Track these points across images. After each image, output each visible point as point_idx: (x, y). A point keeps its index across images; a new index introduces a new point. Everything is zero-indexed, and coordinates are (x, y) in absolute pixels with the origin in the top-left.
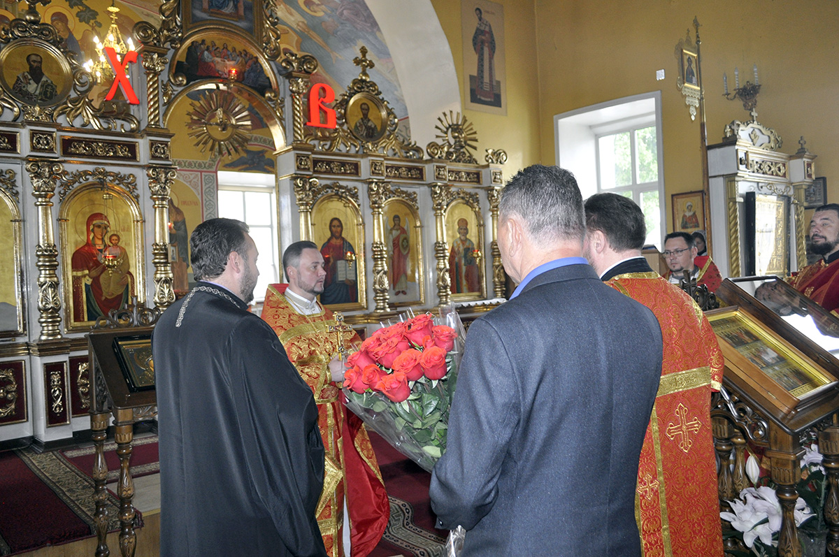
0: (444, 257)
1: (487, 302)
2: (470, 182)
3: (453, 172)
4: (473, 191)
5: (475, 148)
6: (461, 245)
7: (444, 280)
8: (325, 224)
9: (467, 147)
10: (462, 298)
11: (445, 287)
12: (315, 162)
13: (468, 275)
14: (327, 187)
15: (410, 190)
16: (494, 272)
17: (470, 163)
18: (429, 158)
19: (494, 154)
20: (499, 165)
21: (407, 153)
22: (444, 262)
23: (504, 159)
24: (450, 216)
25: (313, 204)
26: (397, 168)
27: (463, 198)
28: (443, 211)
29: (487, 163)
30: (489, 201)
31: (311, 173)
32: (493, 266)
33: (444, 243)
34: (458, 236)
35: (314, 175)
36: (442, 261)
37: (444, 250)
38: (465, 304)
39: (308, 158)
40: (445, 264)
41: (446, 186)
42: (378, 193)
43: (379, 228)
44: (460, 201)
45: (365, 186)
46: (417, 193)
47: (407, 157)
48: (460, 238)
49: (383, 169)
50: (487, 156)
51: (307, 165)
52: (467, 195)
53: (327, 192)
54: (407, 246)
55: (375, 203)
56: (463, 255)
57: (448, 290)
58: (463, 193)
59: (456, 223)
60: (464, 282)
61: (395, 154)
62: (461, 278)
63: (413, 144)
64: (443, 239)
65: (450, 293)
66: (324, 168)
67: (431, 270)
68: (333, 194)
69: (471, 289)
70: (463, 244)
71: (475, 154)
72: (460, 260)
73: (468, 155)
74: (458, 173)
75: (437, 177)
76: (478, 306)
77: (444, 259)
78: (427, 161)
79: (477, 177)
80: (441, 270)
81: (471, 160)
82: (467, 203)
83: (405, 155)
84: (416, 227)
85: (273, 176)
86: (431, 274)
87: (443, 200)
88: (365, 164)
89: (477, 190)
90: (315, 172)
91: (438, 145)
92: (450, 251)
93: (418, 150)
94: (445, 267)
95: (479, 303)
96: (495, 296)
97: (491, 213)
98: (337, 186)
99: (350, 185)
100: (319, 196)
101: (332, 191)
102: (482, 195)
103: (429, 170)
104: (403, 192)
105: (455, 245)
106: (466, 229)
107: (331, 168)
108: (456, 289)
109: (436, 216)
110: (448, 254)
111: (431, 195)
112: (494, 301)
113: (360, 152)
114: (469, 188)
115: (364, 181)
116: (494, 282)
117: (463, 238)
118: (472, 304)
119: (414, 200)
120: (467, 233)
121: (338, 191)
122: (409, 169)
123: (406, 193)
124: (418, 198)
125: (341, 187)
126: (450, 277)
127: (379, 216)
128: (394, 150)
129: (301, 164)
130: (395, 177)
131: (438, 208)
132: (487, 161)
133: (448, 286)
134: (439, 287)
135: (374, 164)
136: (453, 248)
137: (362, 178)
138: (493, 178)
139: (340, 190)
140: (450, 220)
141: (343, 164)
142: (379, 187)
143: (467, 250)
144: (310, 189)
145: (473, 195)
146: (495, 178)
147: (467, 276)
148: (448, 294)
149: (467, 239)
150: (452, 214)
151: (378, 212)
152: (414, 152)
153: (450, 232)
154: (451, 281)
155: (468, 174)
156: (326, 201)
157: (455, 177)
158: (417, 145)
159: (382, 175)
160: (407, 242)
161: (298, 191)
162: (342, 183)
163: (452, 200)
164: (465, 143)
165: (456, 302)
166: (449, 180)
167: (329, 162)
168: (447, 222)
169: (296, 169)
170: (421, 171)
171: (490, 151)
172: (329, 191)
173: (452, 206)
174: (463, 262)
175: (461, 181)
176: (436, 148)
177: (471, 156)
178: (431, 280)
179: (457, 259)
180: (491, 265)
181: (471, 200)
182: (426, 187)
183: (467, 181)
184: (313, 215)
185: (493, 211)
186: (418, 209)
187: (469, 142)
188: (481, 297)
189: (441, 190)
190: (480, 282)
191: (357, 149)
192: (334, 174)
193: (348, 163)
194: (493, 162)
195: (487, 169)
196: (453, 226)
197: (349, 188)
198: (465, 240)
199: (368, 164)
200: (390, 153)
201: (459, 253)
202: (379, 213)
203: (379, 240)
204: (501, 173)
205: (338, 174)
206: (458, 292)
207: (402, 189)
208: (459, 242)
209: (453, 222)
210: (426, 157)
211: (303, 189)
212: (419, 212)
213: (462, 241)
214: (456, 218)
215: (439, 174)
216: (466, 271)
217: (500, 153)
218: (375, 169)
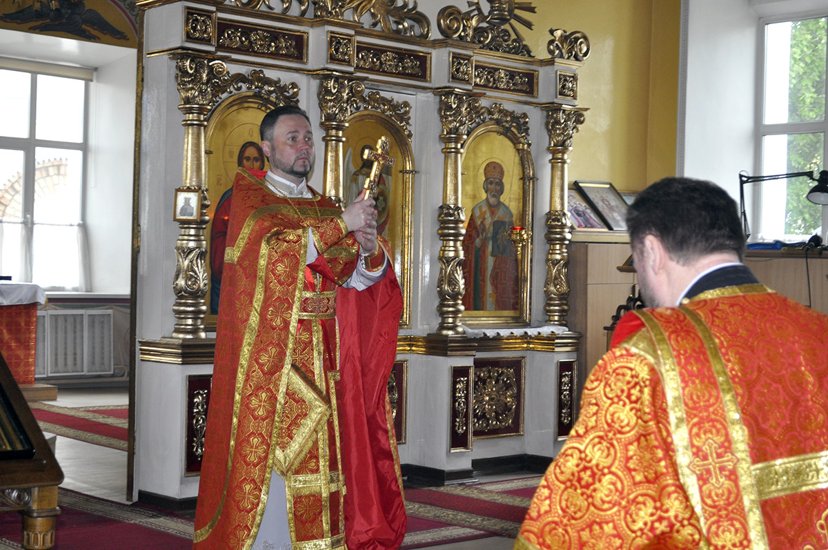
0: (457, 235)
1: (532, 332)
2: (514, 90)
3: (484, 68)
4: (519, 109)
5: (529, 25)
6: (488, 215)
7: (452, 282)
8: (231, 154)
9: (513, 21)
10: (484, 321)
11: (455, 296)
12: (223, 26)
13: (497, 274)
14: (240, 78)
15: (398, 98)
16: (549, 271)
17: (516, 53)
18: (440, 37)
19: (564, 38)
20: (573, 64)
21: (398, 23)
22: (455, 246)
23: (585, 49)
24: (472, 155)
25: (213, 111)
26: (378, 51)
27: (498, 122)
28: (459, 146)
29: (550, 56)
30: (549, 131)
31: (212, 49)
32: (547, 260)
33: (457, 208)
34: (484, 196)
35: (219, 53)
36: (452, 243)
37: (458, 221)
38: (491, 333)
39: (210, 17)
40: (456, 251)
41: (470, 94)
42: (338, 99)
43: (336, 169)
44: (494, 127)
45: (315, 83)
46: (412, 103)
47: (398, 31)
48: (487, 199)
49: (352, 51)
50: (551, 42)
51: (205, 31)
52: (506, 116)
53: (239, 89)
54: (384, 209)
55: (330, 118)
56: (490, 235)
57: (460, 302)
58: (500, 111)
59: (482, 171)
60: (489, 289)
61: (375, 25)
62: (483, 280)
63: (411, 6)
64: (456, 199)
65: (462, 308)
66: (238, 39)
67: (427, 258)
68: (251, 94)
69: (500, 305)
70: (493, 213)
71: (529, 37)
72: (484, 245)
73: (513, 36)
74: (493, 71)
75: (453, 78)
76: (516, 338)
77: (456, 241)
78: (435, 44)
79: (527, 84)
80: (448, 261)
81: (522, 49)
82: (506, 133)
83: (394, 27)
84: (404, 172)
85: (134, 51)
86: (427, 267)
87: (462, 123)
88: (317, 39)
89: (526, 108)
90: (220, 47)
91: (459, 12)
92: (466, 224)
93: (420, 19)
94: (457, 256)
95: (518, 332)
96: (548, 322)
97: (550, 157)
98: (260, 79)
99: (285, 78)
100: (224, 96)
101: (249, 88)
102: (535, 118)
103: (440, 60)
104: (384, 101)
105: (477, 213)
106: (501, 184)
107: (250, 42)
108: (474, 301)
109: (447, 152)
110: (463, 231)
111: (440, 110)
112: (546, 330)
113: (310, 14)
114: (510, 102)
115: (311, 73)
116: (547, 293)
117: (492, 200)
118: (504, 333)
119: (404, 118)
120: (501, 192)
121: (262, 88)
122: (401, 55)
123: (389, 102)
124: (411, 114)
125: (268, 81)
126: (464, 277)
127: (337, 146)
128: (373, 15)
129: (194, 29)
130: (371, 70)
131: (450, 139)
132: (551, 52)
133: (461, 294)
134: (442, 295)
135: (334, 41)
136: (472, 219)
137: (310, 66)
138: (559, 87)
139: (266, 87)
140: (471, 164)
141: (275, 35)
142: (342, 86)
143: (498, 225)
144: (209, 81)
145: (518, 118)
146: (564, 87)
147: (495, 277)
148: (458, 311)
149: (500, 203)
150: (474, 152)
151: (337, 136)
152: (412, 22)
153: (469, 188)
154: (465, 284)
155: (512, 75)
156: (235, 107)
157: (487, 80)
158: (419, 9)
159: (349, 63)
160: (385, 200)
161: (184, 83)
162: (270, 74)
163: (479, 124)
164: (511, 11)
165: (469, 326)
166: (476, 85)
167: (247, 30)
168: (465, 167)
169: (184, 37)
170: (423, 61)
171: (558, 33)
172: (244, 86)
173: (477, 136)
174: (490, 248)
175: (497, 88)
176: (456, 19)
177: (519, 39)
178: (427, 280)
179: (478, 241)
180: (543, 257)
181: (513, 128)
182: (430, 94)
183: (509, 90)
184: (210, 133)
185: (554, 152)
186: (410, 135)
187: (517, 12)
188: (519, 321)
189: (461, 102)
190: (517, 291)
191: (303, 8)
192: (256, 54)
193: (284, 35)
194: (561, 56)
195: (548, 68)
196: (476, 176)
197: (282, 84)
198: (495, 207)
199: (324, 39)
200: (366, 20)
201: (484, 230)
202: (338, 140)
203: (333, 193)
204: (575, 78)
205: (262, 55)
206: (476, 309)
207: (383, 94)
208: (485, 209)
209: (476, 169)
210: (435, 34)
211: (195, 79)
212: (413, 142)
213: (490, 206)
214: (483, 159)
215: (457, 70)
216: (494, 268)
217: (576, 39)
218: (337, 50)
